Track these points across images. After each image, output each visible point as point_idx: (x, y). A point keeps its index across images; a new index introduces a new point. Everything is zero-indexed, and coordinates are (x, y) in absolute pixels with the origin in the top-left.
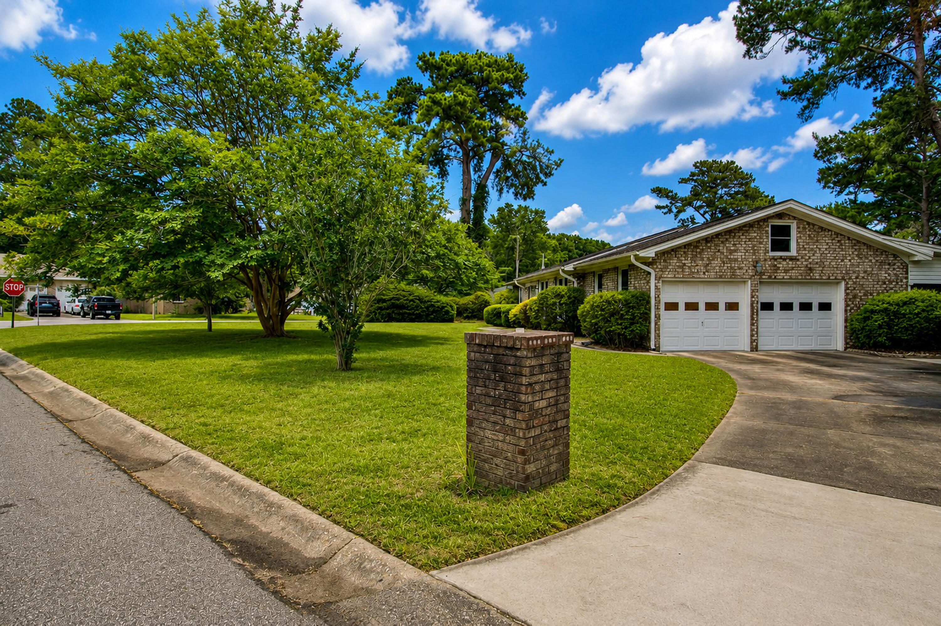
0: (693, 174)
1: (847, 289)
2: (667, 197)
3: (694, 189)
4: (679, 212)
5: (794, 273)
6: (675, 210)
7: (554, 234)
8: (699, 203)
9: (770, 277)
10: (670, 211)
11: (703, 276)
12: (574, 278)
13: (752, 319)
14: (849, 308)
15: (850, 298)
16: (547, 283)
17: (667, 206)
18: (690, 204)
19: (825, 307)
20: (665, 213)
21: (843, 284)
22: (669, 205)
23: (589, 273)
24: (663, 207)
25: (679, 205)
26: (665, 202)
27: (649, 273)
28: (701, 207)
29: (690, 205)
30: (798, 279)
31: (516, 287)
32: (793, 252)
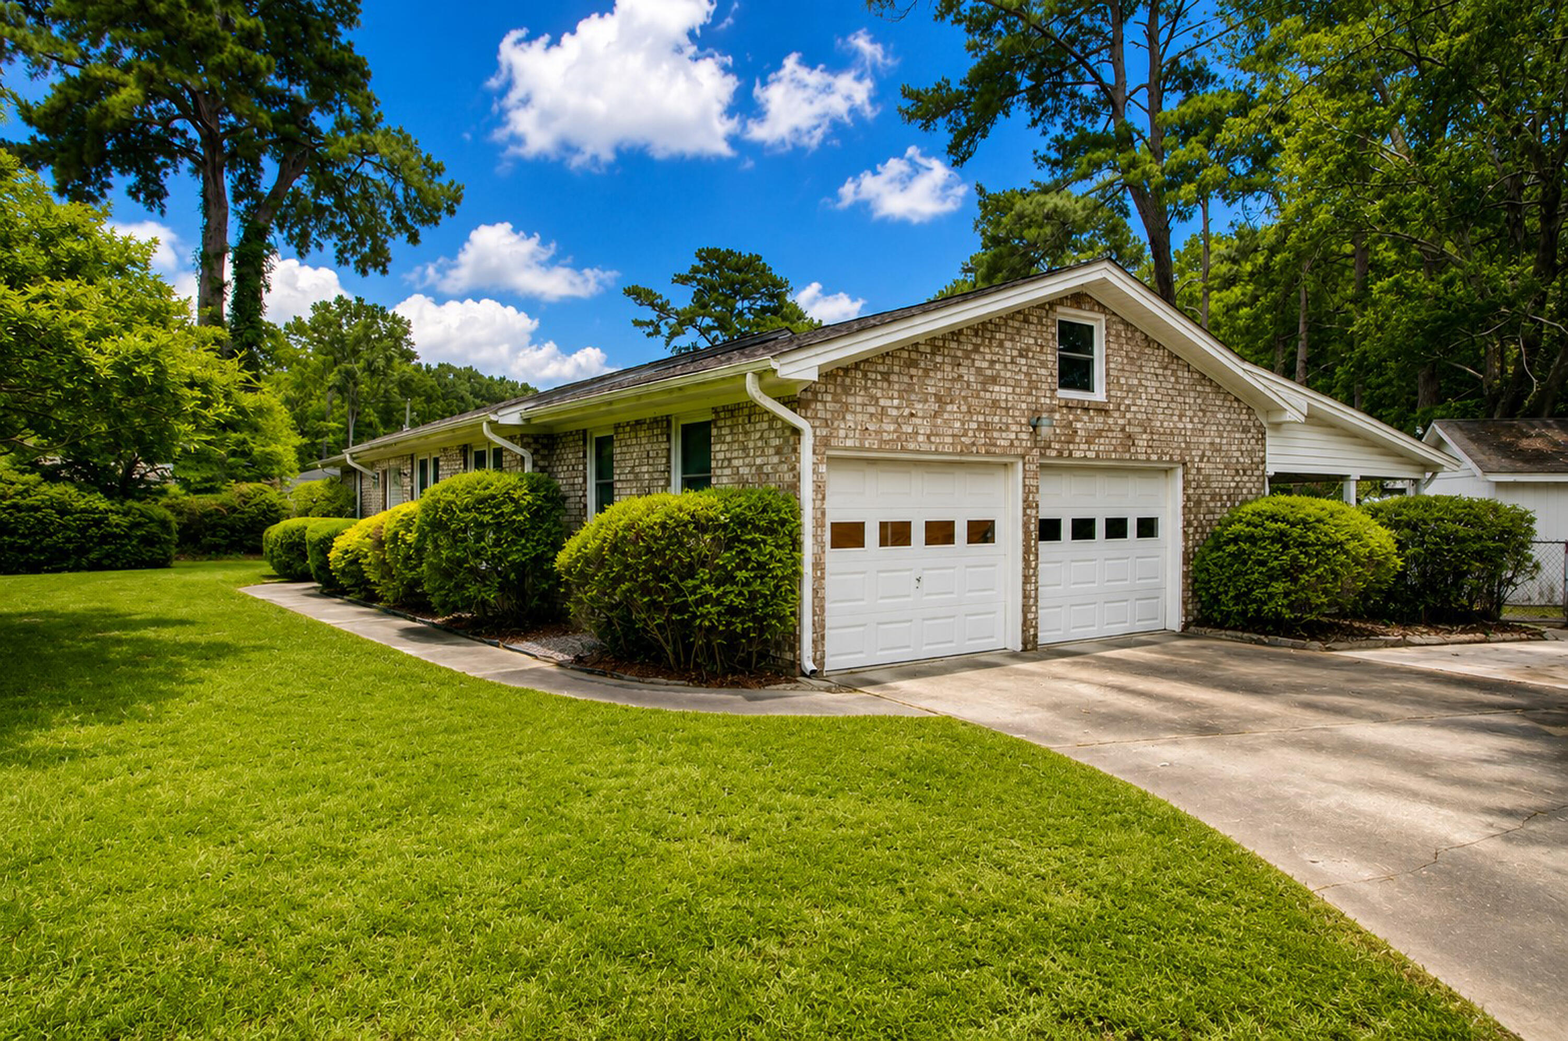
0: (696, 270)
1: (1186, 485)
2: (652, 305)
3: (698, 296)
4: (673, 335)
5: (1101, 444)
6: (665, 330)
7: (428, 366)
8: (708, 321)
9: (1060, 455)
10: (657, 332)
11: (925, 447)
12: (525, 446)
13: (1026, 561)
14: (1191, 530)
15: (1191, 506)
16: (436, 461)
17: (652, 322)
18: (692, 321)
19: (1147, 528)
20: (649, 335)
21: (1180, 472)
22: (655, 318)
23: (566, 434)
24: (648, 324)
25: (672, 321)
26: (650, 314)
27: (796, 432)
28: (710, 329)
29: (691, 324)
30: (1111, 459)
31: (349, 472)
32: (1099, 395)
